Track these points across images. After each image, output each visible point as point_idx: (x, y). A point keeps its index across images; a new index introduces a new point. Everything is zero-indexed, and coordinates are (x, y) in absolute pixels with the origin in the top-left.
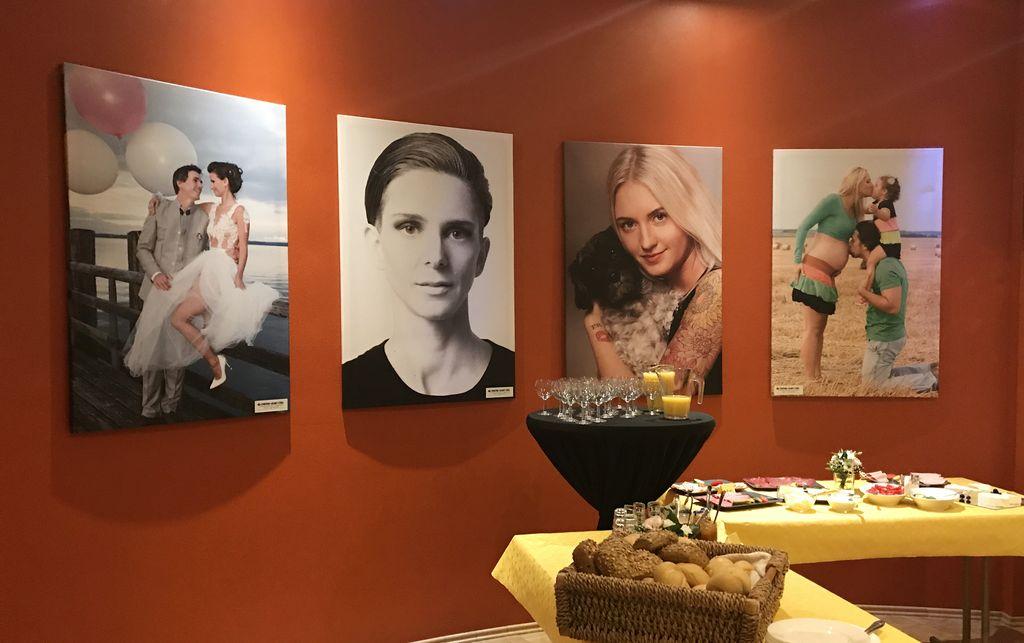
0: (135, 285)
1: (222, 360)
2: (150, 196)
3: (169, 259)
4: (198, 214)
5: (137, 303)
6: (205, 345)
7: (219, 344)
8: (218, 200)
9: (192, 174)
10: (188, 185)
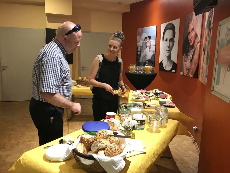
0: (141, 52)
1: (147, 61)
2: (142, 42)
3: (144, 49)
4: (146, 43)
5: (141, 54)
6: (146, 60)
7: (147, 60)
8: (148, 41)
9: (146, 38)
10: (146, 40)
